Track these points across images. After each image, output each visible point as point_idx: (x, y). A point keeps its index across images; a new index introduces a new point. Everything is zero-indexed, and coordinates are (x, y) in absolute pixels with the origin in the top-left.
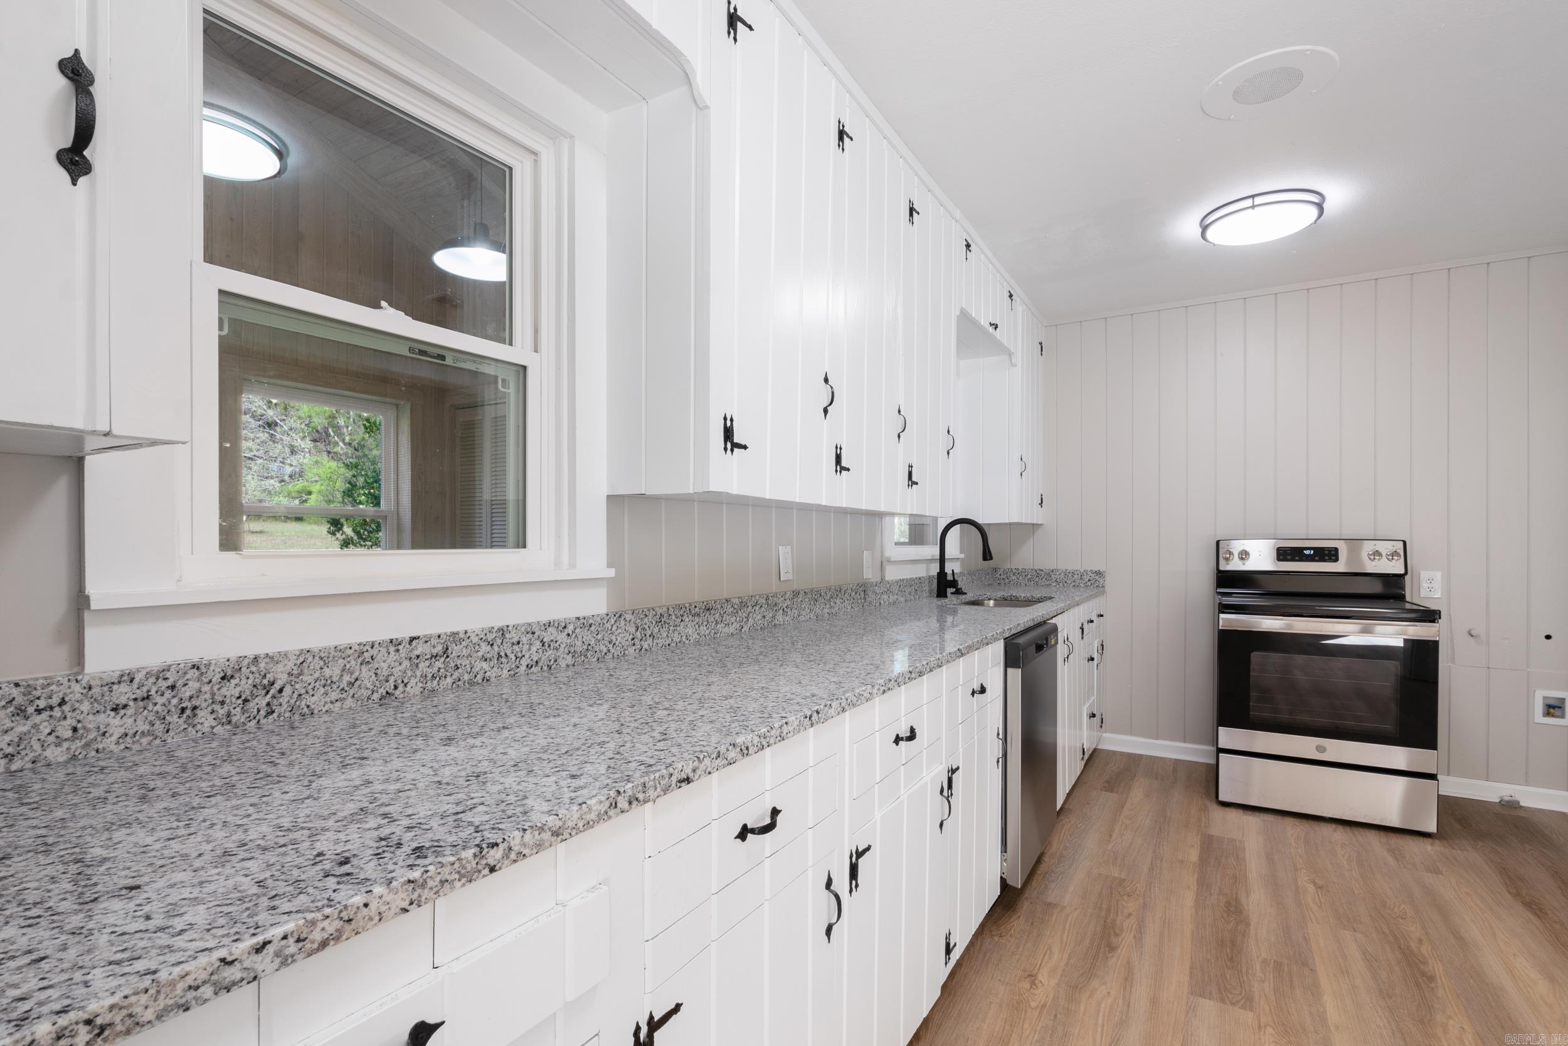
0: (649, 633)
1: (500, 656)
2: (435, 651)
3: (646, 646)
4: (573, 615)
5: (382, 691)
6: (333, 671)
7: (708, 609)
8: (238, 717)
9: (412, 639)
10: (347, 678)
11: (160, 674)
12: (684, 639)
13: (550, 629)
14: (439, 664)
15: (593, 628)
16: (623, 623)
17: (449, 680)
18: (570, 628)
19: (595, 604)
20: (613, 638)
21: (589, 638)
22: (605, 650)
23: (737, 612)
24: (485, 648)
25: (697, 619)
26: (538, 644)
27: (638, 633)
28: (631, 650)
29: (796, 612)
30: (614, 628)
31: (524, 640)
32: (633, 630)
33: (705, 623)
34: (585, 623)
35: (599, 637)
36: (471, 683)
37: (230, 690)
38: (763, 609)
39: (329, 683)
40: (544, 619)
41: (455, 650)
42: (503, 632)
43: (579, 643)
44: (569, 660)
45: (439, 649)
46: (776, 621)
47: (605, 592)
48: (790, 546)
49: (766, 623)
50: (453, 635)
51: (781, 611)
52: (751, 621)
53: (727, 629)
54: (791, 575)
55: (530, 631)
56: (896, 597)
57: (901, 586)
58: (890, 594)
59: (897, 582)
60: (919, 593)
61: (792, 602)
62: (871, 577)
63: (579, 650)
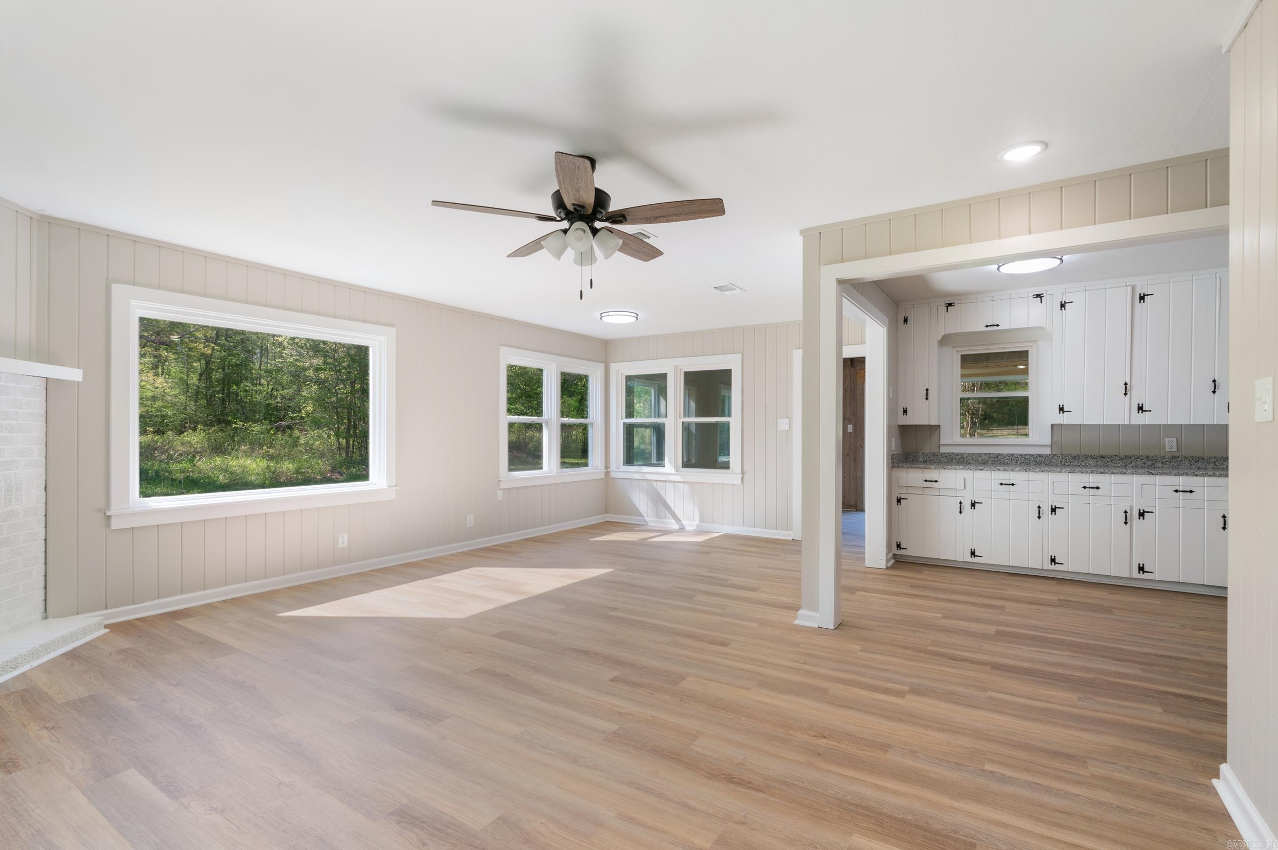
3: (1067, 464)
4: (1036, 453)
6: (974, 457)
8: (958, 461)
11: (948, 453)
15: (1043, 457)
16: (1056, 457)
17: (998, 463)
18: (1035, 456)
19: (1047, 451)
21: (1041, 459)
22: (1048, 462)
24: (1007, 457)
25: (1095, 460)
26: (1023, 458)
27: (1063, 461)
28: (1060, 464)
30: (1052, 458)
31: (1019, 457)
32: (1061, 459)
34: (1041, 456)
35: (1046, 459)
36: (1004, 463)
37: (957, 457)
38: (1144, 461)
39: (973, 459)
40: (1026, 453)
41: (1000, 457)
42: (1013, 455)
44: (1034, 463)
46: (1155, 466)
47: (1050, 448)
48: (1175, 439)
49: (1146, 466)
50: (1000, 454)
51: (1160, 463)
52: (1133, 464)
53: (1115, 465)
54: (1175, 450)
55: (1021, 455)
61: (1172, 460)
63: (1038, 462)
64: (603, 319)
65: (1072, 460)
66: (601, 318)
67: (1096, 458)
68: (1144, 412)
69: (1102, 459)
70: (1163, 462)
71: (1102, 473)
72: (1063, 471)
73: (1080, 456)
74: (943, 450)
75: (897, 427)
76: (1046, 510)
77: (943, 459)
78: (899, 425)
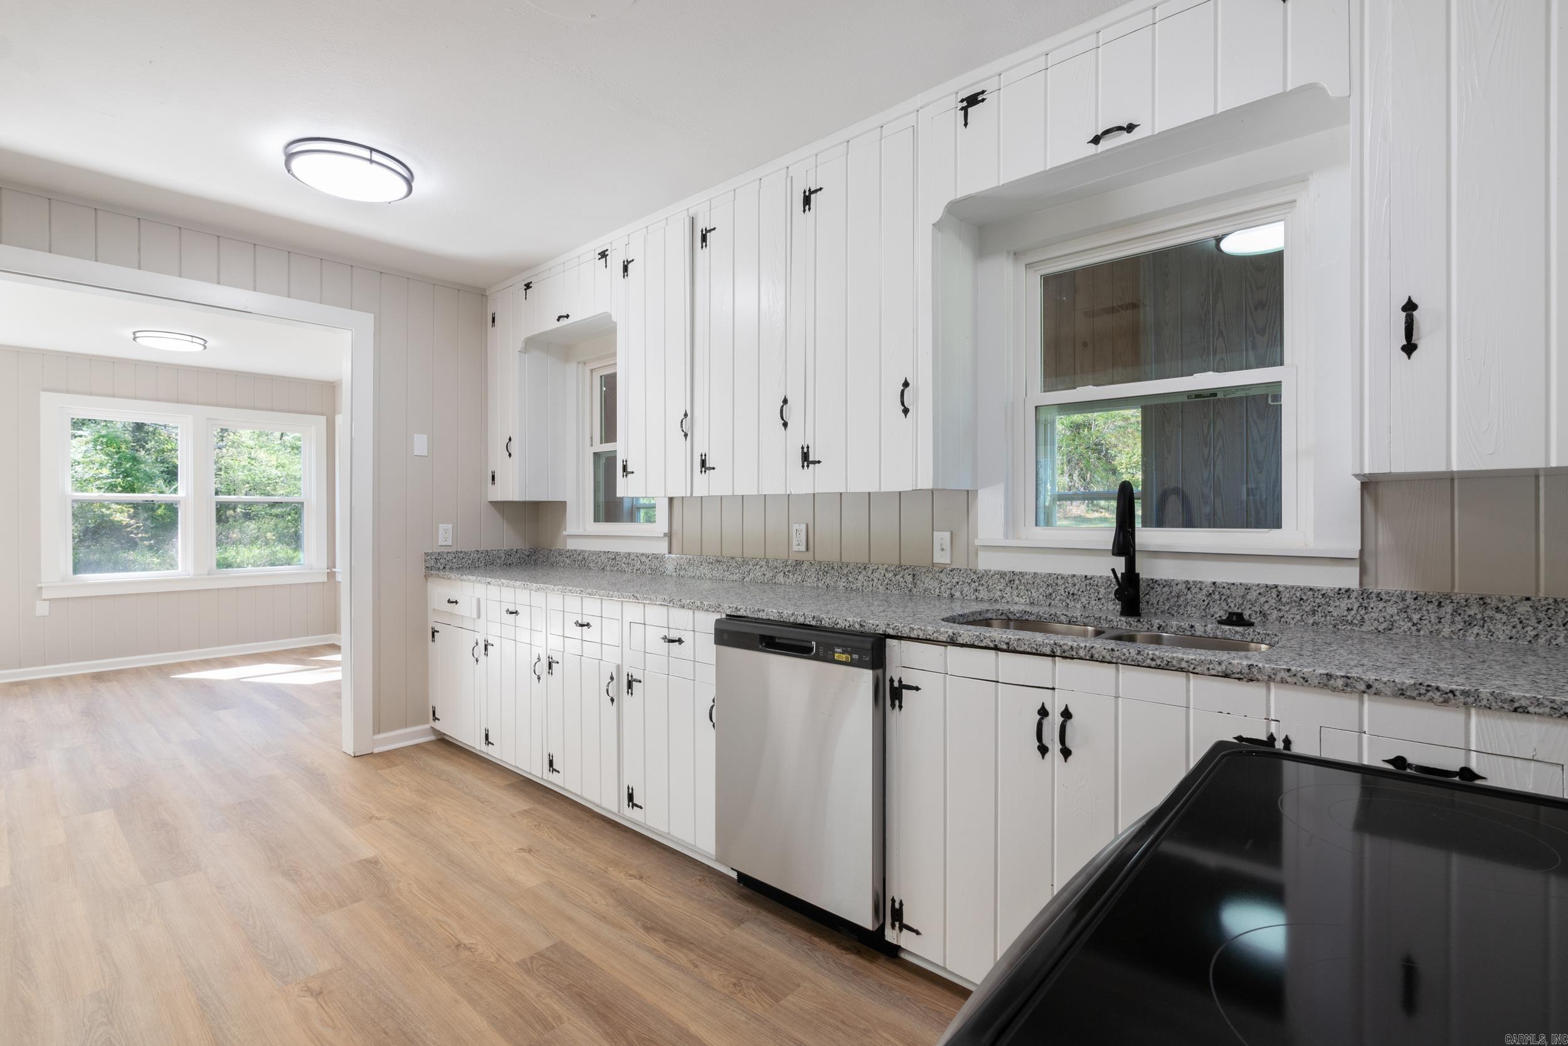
0: (683, 567)
1: (628, 563)
2: (613, 557)
4: (652, 552)
9: (609, 552)
11: (572, 551)
12: (703, 575)
13: (644, 557)
14: (614, 562)
15: (659, 559)
18: (650, 557)
21: (656, 563)
22: (663, 571)
23: (740, 567)
24: (624, 559)
29: (800, 578)
31: (635, 559)
33: (716, 569)
34: (657, 557)
37: (580, 558)
38: (763, 569)
39: (593, 561)
43: (653, 565)
44: (650, 571)
47: (668, 544)
48: (805, 526)
51: (782, 574)
52: (752, 576)
56: (999, 593)
57: (1017, 582)
58: (980, 588)
59: (1002, 575)
60: (1083, 600)
61: (795, 568)
62: (948, 561)
63: (653, 568)
64: (137, 340)
66: (134, 339)
67: (712, 563)
68: (707, 471)
74: (571, 545)
75: (489, 504)
76: (545, 664)
77: (568, 561)
78: (490, 502)
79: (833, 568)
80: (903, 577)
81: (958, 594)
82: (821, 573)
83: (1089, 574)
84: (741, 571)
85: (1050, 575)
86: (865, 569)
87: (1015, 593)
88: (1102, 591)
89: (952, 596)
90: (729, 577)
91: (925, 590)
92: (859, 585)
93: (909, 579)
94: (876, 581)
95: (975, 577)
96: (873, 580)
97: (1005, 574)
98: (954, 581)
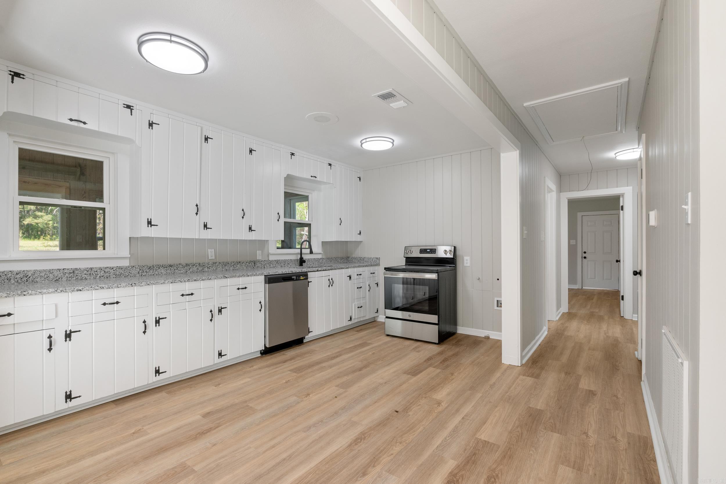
0: (145, 271)
1: (90, 274)
2: (70, 272)
3: (144, 274)
4: (116, 266)
5: (56, 279)
6: (43, 274)
7: (171, 266)
8: (20, 281)
9: (64, 269)
10: (46, 276)
12: (160, 273)
13: (107, 269)
14: (72, 274)
15: (123, 269)
16: (134, 268)
17: (74, 278)
18: (115, 269)
19: (126, 263)
20: (131, 272)
21: (121, 271)
22: (127, 274)
24: (85, 272)
25: (166, 268)
26: (103, 272)
27: (141, 271)
28: (138, 276)
29: (215, 268)
30: (131, 269)
31: (98, 271)
32: (139, 270)
33: (170, 270)
34: (120, 268)
35: (125, 271)
36: (81, 279)
37: (18, 276)
38: (197, 267)
39: (41, 277)
40: (106, 266)
41: (76, 272)
42: (91, 269)
44: (114, 276)
45: (72, 271)
46: (204, 270)
47: (129, 260)
48: (214, 250)
49: (199, 271)
50: (76, 269)
51: (207, 268)
52: (191, 270)
53: (179, 272)
54: (214, 258)
55: (101, 269)
56: (275, 265)
57: (278, 262)
58: (271, 264)
59: (275, 261)
60: (290, 264)
61: (213, 265)
62: (261, 259)
63: (118, 274)
65: (148, 270)
68: (207, 229)
69: (170, 267)
70: (208, 267)
71: (195, 280)
72: (166, 282)
73: (154, 266)
76: (151, 323)
79: (228, 264)
80: (251, 264)
81: (266, 267)
82: (224, 266)
83: (291, 259)
84: (185, 269)
85: (285, 260)
86: (240, 263)
87: (278, 265)
88: (293, 262)
89: (264, 267)
90: (178, 272)
91: (258, 267)
92: (238, 268)
93: (253, 264)
94: (243, 266)
95: (270, 262)
96: (242, 266)
97: (276, 260)
98: (265, 263)
